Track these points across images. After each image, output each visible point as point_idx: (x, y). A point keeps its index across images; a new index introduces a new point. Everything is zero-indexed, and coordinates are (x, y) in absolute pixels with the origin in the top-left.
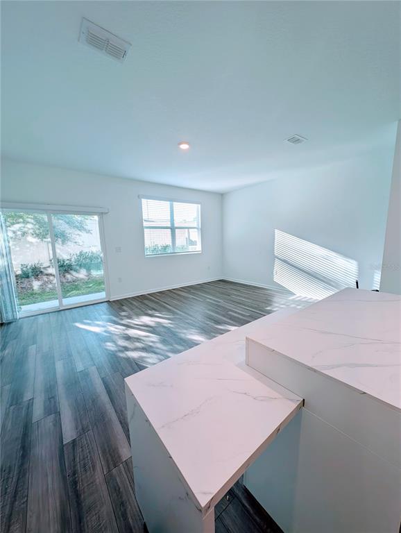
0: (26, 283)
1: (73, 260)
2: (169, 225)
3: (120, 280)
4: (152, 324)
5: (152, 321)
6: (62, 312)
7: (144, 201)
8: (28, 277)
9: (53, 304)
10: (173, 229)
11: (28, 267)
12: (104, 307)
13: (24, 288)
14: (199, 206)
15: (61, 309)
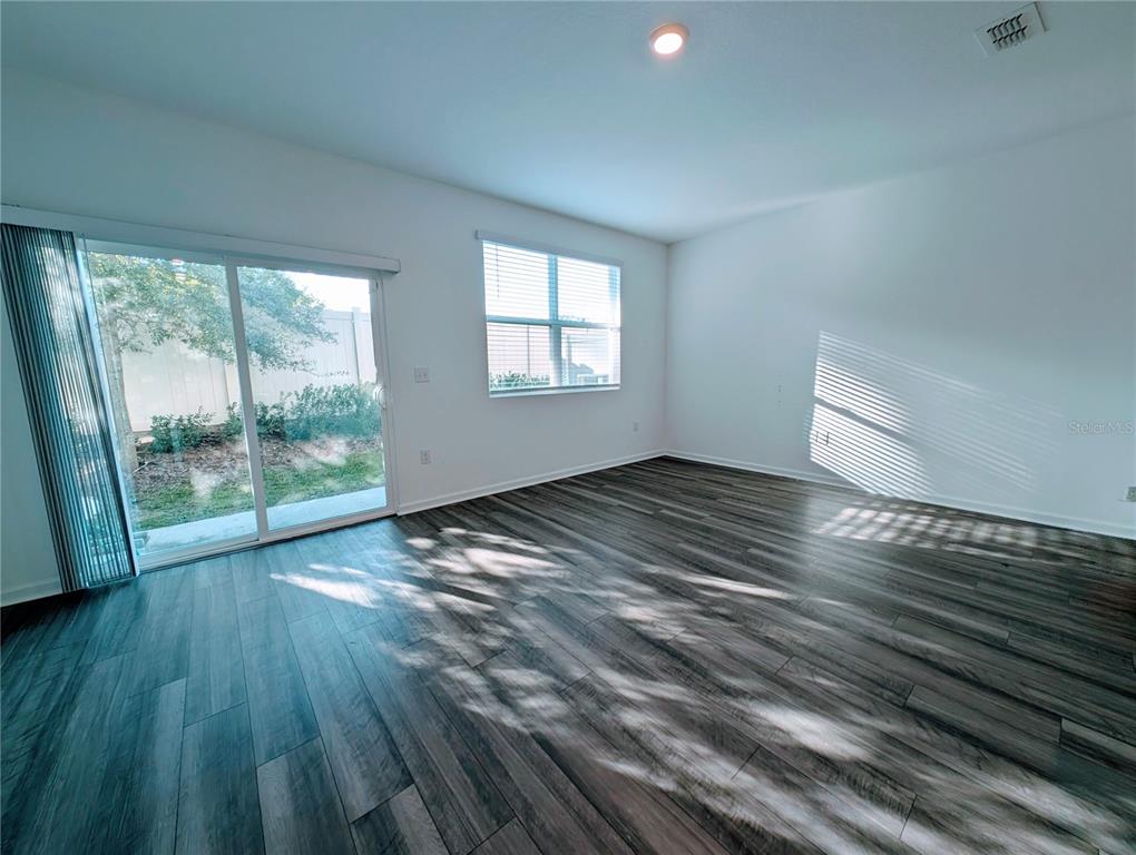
0: (165, 466)
1: (287, 406)
2: (546, 316)
3: (425, 458)
4: (499, 571)
5: (499, 563)
6: (268, 552)
7: (489, 248)
8: (170, 450)
9: (240, 525)
10: (556, 326)
11: (172, 425)
12: (383, 531)
13: (159, 477)
14: (617, 270)
15: (263, 540)
